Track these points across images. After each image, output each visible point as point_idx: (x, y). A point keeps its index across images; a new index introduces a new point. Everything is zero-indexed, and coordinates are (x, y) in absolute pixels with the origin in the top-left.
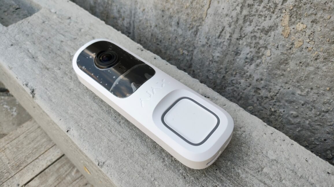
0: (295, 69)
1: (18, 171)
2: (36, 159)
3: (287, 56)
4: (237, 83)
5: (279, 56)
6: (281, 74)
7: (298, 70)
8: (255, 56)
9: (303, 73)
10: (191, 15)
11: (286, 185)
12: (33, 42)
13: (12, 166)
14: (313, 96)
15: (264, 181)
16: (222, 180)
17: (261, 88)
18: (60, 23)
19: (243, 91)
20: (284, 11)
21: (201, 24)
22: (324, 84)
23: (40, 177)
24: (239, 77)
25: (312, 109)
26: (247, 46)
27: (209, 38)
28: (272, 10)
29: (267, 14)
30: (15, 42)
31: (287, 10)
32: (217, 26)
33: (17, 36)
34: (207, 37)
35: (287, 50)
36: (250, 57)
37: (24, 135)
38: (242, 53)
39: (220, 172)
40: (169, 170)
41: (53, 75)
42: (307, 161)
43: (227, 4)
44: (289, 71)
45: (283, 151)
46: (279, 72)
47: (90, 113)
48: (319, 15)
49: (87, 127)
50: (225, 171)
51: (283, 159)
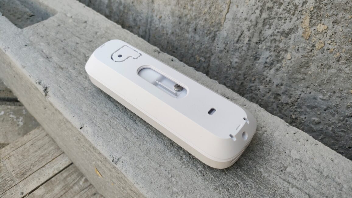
0: (317, 72)
1: (23, 179)
2: (42, 167)
3: (308, 59)
4: (256, 90)
5: (300, 59)
6: (302, 78)
7: (320, 73)
8: (275, 60)
9: (325, 76)
10: (209, 20)
11: (312, 185)
12: (47, 43)
13: (17, 174)
14: (335, 100)
15: (287, 180)
16: (243, 178)
17: (281, 94)
18: (76, 26)
19: (262, 98)
20: (305, 13)
21: (219, 29)
22: (347, 87)
23: (46, 185)
24: (258, 82)
25: (335, 114)
26: (266, 50)
27: (227, 44)
28: (292, 13)
29: (287, 16)
30: (29, 43)
31: (307, 11)
32: (235, 31)
33: (32, 38)
34: (226, 42)
35: (308, 52)
36: (270, 62)
37: (31, 142)
38: (261, 57)
39: (241, 170)
40: (187, 168)
41: (68, 75)
42: (332, 161)
43: (246, 7)
44: (310, 74)
45: (307, 150)
46: (299, 76)
47: (104, 111)
48: (340, 16)
49: (101, 124)
50: (246, 169)
51: (308, 159)
